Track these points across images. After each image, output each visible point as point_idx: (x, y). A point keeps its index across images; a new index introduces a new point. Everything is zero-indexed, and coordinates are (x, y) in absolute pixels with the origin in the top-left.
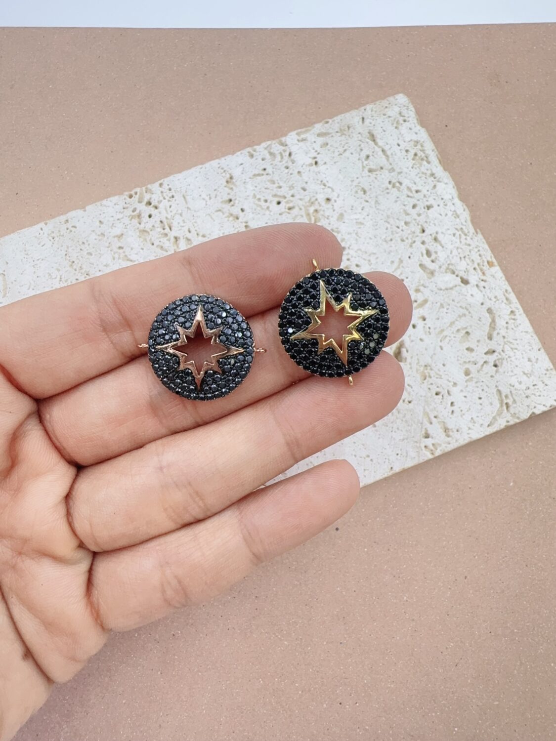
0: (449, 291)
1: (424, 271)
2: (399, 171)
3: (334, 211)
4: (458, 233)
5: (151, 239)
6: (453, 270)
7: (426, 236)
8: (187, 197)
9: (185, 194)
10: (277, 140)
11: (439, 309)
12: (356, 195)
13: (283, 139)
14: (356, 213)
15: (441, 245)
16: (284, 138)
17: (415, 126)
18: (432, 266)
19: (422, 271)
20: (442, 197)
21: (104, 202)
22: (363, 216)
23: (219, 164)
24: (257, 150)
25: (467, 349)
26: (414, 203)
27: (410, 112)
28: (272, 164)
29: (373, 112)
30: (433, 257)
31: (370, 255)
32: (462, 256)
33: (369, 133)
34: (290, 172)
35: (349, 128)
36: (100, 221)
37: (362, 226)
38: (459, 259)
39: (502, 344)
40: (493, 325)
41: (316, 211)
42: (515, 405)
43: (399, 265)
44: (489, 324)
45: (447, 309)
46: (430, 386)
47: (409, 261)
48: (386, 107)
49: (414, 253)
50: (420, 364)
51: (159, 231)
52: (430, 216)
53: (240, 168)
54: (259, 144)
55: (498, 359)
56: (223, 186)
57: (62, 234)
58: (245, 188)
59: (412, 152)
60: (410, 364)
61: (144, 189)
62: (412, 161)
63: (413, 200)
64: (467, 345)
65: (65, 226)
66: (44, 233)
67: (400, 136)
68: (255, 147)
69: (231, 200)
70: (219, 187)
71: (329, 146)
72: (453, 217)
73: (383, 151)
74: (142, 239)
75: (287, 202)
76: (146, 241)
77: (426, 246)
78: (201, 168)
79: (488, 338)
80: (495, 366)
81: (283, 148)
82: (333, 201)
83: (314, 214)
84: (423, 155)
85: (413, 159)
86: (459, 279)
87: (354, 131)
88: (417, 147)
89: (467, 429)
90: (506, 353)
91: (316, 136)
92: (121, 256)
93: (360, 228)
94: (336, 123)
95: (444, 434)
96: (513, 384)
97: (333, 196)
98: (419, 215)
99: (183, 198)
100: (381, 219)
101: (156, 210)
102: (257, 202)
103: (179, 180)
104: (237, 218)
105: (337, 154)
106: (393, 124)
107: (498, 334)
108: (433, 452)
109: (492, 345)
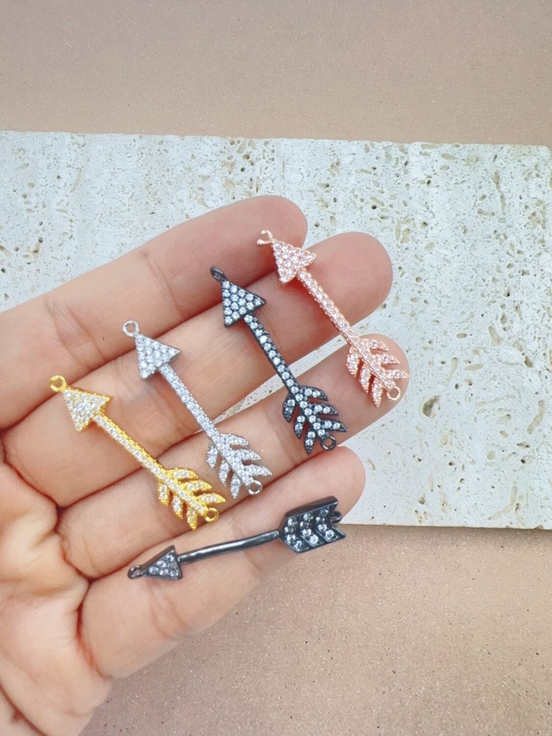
0: (509, 366)
1: (492, 335)
2: (510, 224)
3: (426, 237)
4: (543, 311)
5: (234, 192)
6: (521, 346)
7: (508, 301)
8: (286, 166)
9: (286, 162)
10: (400, 144)
11: (490, 380)
12: (455, 230)
13: (406, 146)
14: (447, 249)
15: (520, 316)
16: (408, 145)
17: (546, 186)
18: (502, 334)
19: (489, 335)
20: (542, 268)
21: (205, 138)
22: (454, 255)
23: (332, 145)
24: (375, 147)
25: (501, 432)
26: (511, 263)
27: (547, 169)
28: (384, 166)
29: (509, 154)
30: (506, 325)
31: (443, 297)
32: (537, 336)
33: (495, 173)
34: (398, 181)
35: (477, 160)
36: (193, 155)
37: (448, 264)
38: (533, 339)
39: (540, 442)
40: (538, 419)
41: (408, 230)
42: (525, 510)
43: (469, 319)
44: (535, 416)
45: (498, 384)
46: (446, 453)
47: (481, 318)
48: (525, 154)
49: (489, 313)
50: (446, 427)
51: (245, 187)
52: (522, 282)
53: (350, 158)
54: (379, 141)
55: (529, 456)
56: (327, 168)
57: (152, 153)
58: (348, 180)
59: (532, 210)
60: (437, 422)
61: (248, 140)
62: (527, 219)
63: (511, 259)
64: (502, 427)
65: (157, 147)
66: (135, 146)
67: (526, 189)
68: (374, 142)
69: (328, 186)
70: (322, 168)
71: (449, 170)
72: (545, 293)
73: (502, 197)
74: (225, 189)
75: (382, 210)
76: (229, 193)
77: (505, 310)
78: (312, 142)
79: (528, 430)
80: (523, 461)
81: (402, 154)
82: (429, 227)
83: (405, 233)
84: (542, 218)
85: (529, 218)
86: (524, 358)
87: (481, 165)
88: (539, 207)
89: (467, 512)
90: (541, 453)
91: (440, 155)
92: (199, 197)
93: (445, 265)
94: (467, 150)
95: (442, 507)
96: (533, 488)
97: (432, 223)
98: (511, 277)
99: (282, 164)
100: (471, 265)
101: (251, 166)
102: (353, 198)
103: (285, 145)
104: (327, 206)
105: (453, 181)
106: (524, 174)
107: (540, 430)
108: (422, 520)
109: (529, 439)
